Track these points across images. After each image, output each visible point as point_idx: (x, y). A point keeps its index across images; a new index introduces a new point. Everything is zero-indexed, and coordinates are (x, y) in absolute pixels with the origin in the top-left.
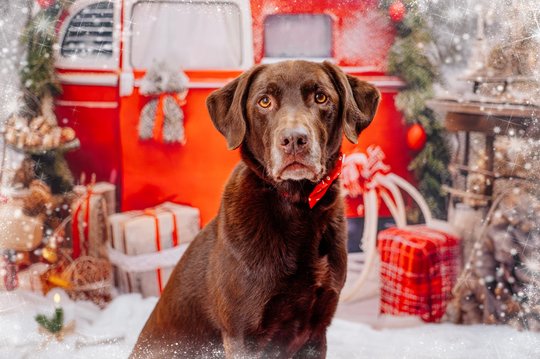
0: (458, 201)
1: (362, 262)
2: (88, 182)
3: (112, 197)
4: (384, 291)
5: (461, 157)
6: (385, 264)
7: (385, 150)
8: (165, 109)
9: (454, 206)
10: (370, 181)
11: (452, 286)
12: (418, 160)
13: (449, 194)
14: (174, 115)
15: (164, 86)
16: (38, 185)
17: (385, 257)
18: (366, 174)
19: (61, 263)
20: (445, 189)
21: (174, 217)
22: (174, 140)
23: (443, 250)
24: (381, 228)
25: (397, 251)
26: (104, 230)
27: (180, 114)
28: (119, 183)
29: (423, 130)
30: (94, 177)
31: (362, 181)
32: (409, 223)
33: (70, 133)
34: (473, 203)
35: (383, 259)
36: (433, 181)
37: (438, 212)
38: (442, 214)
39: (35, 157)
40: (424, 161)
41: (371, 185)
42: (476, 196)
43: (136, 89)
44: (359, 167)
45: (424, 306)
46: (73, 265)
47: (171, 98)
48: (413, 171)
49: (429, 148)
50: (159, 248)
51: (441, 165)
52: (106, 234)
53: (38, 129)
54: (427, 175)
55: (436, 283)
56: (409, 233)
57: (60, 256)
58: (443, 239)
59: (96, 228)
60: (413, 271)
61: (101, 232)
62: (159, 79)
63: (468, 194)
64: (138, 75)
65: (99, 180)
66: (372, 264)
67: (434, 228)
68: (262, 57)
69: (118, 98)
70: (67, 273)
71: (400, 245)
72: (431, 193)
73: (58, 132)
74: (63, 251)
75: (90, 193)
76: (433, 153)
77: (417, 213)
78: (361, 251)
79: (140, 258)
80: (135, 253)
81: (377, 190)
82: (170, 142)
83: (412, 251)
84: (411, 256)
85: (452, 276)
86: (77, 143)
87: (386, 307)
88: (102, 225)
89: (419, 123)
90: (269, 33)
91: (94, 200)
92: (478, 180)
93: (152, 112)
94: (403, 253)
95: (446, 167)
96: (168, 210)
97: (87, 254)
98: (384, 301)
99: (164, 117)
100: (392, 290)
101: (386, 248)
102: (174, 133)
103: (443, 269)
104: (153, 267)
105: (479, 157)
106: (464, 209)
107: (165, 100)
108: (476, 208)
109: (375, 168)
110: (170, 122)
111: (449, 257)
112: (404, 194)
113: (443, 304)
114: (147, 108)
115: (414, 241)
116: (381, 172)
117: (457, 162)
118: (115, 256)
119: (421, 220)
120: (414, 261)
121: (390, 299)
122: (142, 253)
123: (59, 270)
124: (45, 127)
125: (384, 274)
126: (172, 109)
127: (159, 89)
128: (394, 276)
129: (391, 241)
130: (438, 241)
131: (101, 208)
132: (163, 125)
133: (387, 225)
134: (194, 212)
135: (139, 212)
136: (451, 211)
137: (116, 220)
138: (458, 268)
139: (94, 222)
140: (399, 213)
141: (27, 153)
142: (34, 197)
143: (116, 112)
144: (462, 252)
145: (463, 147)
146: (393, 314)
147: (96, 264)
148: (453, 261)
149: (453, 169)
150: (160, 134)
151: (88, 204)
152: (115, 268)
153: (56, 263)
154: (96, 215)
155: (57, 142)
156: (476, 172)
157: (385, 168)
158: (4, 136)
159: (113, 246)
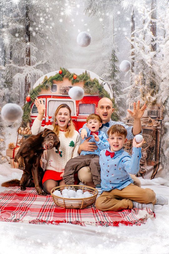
39: (25, 137)
43: (49, 121)
53: (26, 130)
64: (50, 118)
68: (78, 114)
90: (80, 108)
92: (129, 143)
108: (128, 149)
124: (28, 130)
141: (23, 136)
158: (18, 131)
159: (43, 158)
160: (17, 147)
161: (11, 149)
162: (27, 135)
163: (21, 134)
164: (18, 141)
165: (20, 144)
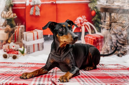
0: (103, 28)
1: (81, 42)
2: (19, 25)
3: (24, 28)
5: (104, 18)
7: (86, 16)
9: (103, 29)
10: (83, 23)
11: (102, 48)
12: (94, 18)
13: (101, 26)
14: (38, 10)
15: (36, 3)
18: (82, 22)
22: (38, 15)
23: (100, 39)
24: (85, 34)
25: (89, 40)
26: (22, 36)
28: (25, 25)
29: (95, 11)
30: (20, 24)
32: (92, 33)
33: (15, 14)
34: (107, 28)
35: (86, 42)
36: (97, 23)
37: (99, 30)
38: (100, 31)
40: (96, 19)
41: (83, 24)
42: (107, 27)
43: (30, 4)
44: (80, 20)
47: (37, 6)
48: (93, 21)
49: (97, 16)
50: (34, 40)
51: (99, 20)
52: (22, 37)
54: (96, 22)
55: (98, 47)
56: (92, 36)
58: (100, 37)
59: (20, 35)
60: (93, 44)
61: (21, 36)
62: (35, 2)
63: (105, 26)
64: (30, 1)
65: (21, 25)
67: (98, 34)
69: (26, 6)
71: (90, 38)
72: (97, 26)
73: (13, 14)
75: (19, 27)
76: (98, 17)
77: (94, 31)
78: (81, 40)
79: (30, 42)
80: (28, 41)
81: (85, 25)
84: (93, 41)
86: (16, 17)
88: (21, 34)
89: (94, 10)
91: (20, 29)
92: (108, 23)
94: (91, 40)
95: (100, 20)
96: (36, 31)
97: (18, 41)
99: (36, 10)
101: (87, 39)
102: (38, 13)
103: (100, 44)
104: (32, 44)
105: (108, 18)
106: (105, 30)
107: (36, 6)
110: (37, 11)
111: (101, 41)
114: (32, 8)
117: (103, 19)
118: (24, 42)
119: (95, 33)
122: (30, 41)
126: (37, 8)
127: (35, 4)
129: (88, 38)
130: (99, 37)
131: (21, 31)
132: (35, 12)
133: (87, 34)
134: (42, 31)
135: (30, 32)
136: (102, 30)
137: (25, 33)
138: (103, 44)
139: (20, 34)
140: (90, 31)
141: (6, 19)
142: (7, 29)
143: (25, 9)
144: (104, 40)
145: (104, 16)
147: (19, 44)
148: (102, 42)
149: (102, 21)
150: (35, 14)
151: (19, 30)
152: (24, 45)
154: (20, 32)
155: (12, 16)
156: (107, 21)
157: (87, 20)
162: (9, 18)
163: (3, 18)
164: (1, 24)
165: (3, 27)
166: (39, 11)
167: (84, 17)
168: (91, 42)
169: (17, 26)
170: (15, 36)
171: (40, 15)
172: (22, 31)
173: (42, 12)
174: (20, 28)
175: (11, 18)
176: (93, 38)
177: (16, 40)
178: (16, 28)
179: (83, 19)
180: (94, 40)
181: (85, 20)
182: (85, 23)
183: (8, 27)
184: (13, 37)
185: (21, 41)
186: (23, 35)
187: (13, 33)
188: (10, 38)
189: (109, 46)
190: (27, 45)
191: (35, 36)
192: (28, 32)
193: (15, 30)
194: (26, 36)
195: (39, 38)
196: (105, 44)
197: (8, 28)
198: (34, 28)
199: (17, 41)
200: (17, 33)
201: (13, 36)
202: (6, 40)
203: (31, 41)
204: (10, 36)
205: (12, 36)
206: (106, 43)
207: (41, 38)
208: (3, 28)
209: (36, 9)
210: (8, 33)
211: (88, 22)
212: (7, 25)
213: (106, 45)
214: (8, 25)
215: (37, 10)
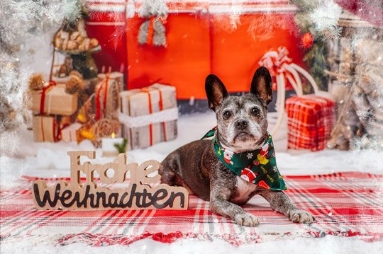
0: (334, 79)
1: (276, 118)
2: (106, 72)
3: (122, 80)
4: (290, 135)
5: (336, 52)
6: (290, 119)
7: (289, 49)
8: (154, 25)
9: (332, 83)
10: (280, 68)
11: (330, 131)
12: (309, 55)
13: (328, 75)
14: (160, 30)
15: (153, 11)
16: (74, 74)
17: (290, 114)
18: (278, 63)
19: (89, 123)
20: (326, 72)
21: (160, 92)
22: (160, 45)
23: (325, 109)
24: (287, 97)
25: (298, 110)
26: (117, 101)
27: (163, 29)
28: (126, 72)
29: (312, 36)
30: (110, 68)
31: (275, 68)
32: (305, 93)
33: (95, 42)
34: (343, 80)
35: (289, 116)
37: (322, 86)
38: (324, 87)
39: (73, 56)
40: (312, 56)
41: (281, 71)
42: (345, 76)
43: (136, 14)
44: (273, 59)
45: (313, 144)
46: (96, 124)
48: (306, 62)
49: (316, 47)
50: (151, 112)
51: (323, 58)
52: (117, 104)
53: (76, 39)
54: (315, 64)
55: (321, 130)
56: (304, 99)
57: (88, 119)
58: (325, 102)
59: (111, 100)
60: (307, 123)
61: (114, 102)
63: (340, 75)
64: (137, 5)
65: (113, 71)
66: (282, 119)
67: (320, 96)
69: (125, 20)
70: (93, 129)
71: (300, 106)
72: (317, 75)
73: (87, 41)
74: (90, 115)
75: (108, 78)
76: (318, 50)
77: (309, 88)
78: (276, 111)
79: (139, 118)
80: (136, 116)
81: (284, 73)
82: (158, 46)
83: (307, 110)
84: (306, 114)
85: (331, 125)
86: (99, 48)
87: (291, 145)
88: (115, 98)
89: (309, 32)
91: (110, 83)
92: (346, 66)
93: (146, 28)
94: (301, 111)
95: (326, 59)
96: (157, 89)
97: (105, 117)
98: (289, 141)
99: (154, 31)
100: (295, 135)
101: (291, 109)
102: (160, 40)
103: (326, 121)
104: (148, 123)
105: (346, 52)
106: (338, 84)
107: (154, 21)
108: (345, 83)
109: (283, 60)
110: (157, 33)
111: (329, 114)
112: (301, 75)
113: (325, 142)
114: (143, 25)
115: (308, 104)
116: (287, 62)
117: (333, 55)
118: (123, 118)
119: (312, 91)
120: (308, 117)
121: (294, 140)
122: (141, 115)
123: (88, 128)
124: (79, 39)
125: (290, 125)
126: (158, 26)
127: (151, 14)
128: (296, 126)
129: (294, 105)
130: (322, 104)
131: (114, 87)
132: (153, 35)
133: (291, 95)
134: (173, 89)
135: (138, 90)
136: (330, 85)
137: (124, 94)
138: (334, 120)
139: (110, 96)
140: (298, 87)
141: (68, 54)
142: (72, 81)
143: (124, 28)
144: (336, 111)
145: (336, 46)
146: (295, 149)
147: (110, 124)
148: (331, 116)
150: (152, 41)
151: (107, 85)
152: (123, 125)
153: (86, 123)
154: (111, 93)
155: (87, 47)
156: (345, 61)
157: (289, 60)
158: (54, 43)
159: (122, 111)
160: (51, 85)
161: (36, 90)
162: (77, 52)
163: (61, 50)
164: (55, 70)
165: (59, 77)
166: (163, 35)
167: (284, 50)
168: (303, 116)
169: (102, 76)
170: (96, 101)
171: (166, 46)
172: (117, 88)
173: (170, 36)
174: (109, 80)
175: (85, 52)
176: (307, 107)
177: (101, 112)
178: (101, 80)
179: (281, 55)
180: (311, 111)
181: (286, 58)
182: (286, 66)
183: (76, 77)
184: (90, 104)
185: (114, 116)
186: (121, 99)
187: (89, 95)
188: (83, 108)
189: (349, 128)
190: (131, 127)
191: (153, 103)
192: (135, 90)
193: (98, 87)
194: (129, 102)
195: (164, 107)
196: (339, 121)
197: (77, 81)
198: (151, 81)
199: (103, 116)
200: (101, 94)
201: (92, 101)
202: (71, 114)
203: (143, 117)
204: (81, 102)
205: (88, 103)
206: (342, 118)
207: (171, 108)
208: (60, 80)
209: (155, 28)
210: (77, 93)
211: (293, 65)
212: (73, 72)
213: (341, 125)
214: (77, 73)
215: (159, 32)
